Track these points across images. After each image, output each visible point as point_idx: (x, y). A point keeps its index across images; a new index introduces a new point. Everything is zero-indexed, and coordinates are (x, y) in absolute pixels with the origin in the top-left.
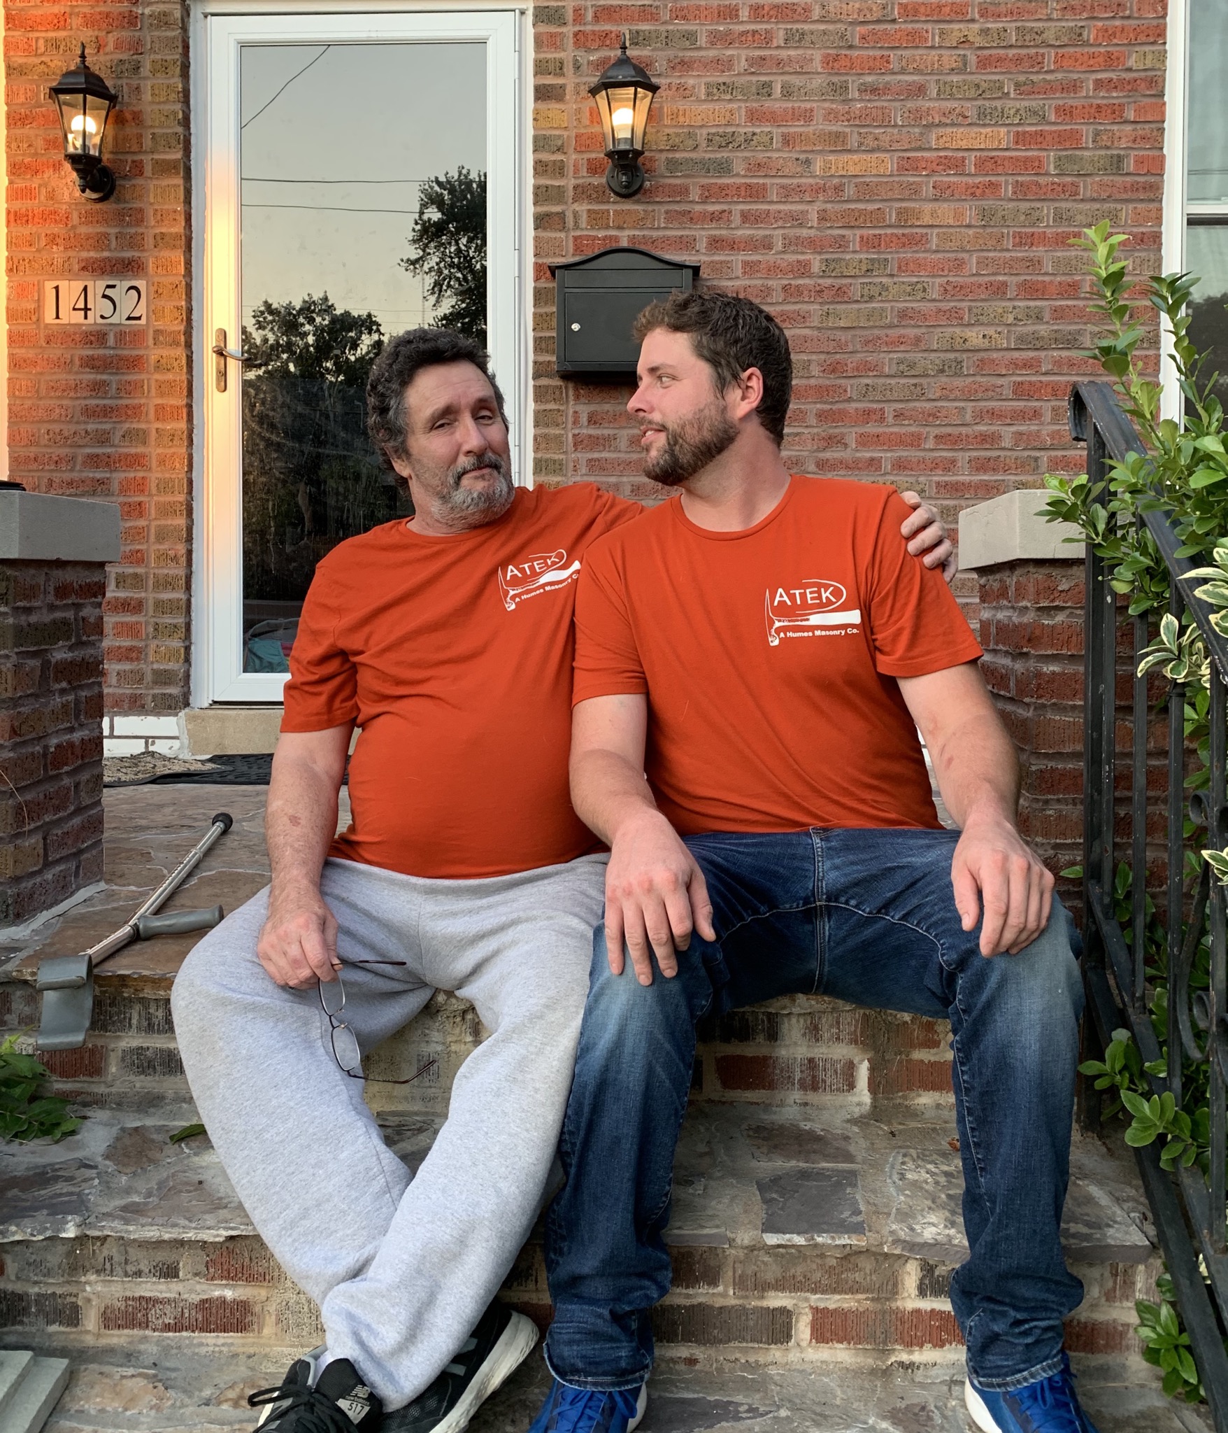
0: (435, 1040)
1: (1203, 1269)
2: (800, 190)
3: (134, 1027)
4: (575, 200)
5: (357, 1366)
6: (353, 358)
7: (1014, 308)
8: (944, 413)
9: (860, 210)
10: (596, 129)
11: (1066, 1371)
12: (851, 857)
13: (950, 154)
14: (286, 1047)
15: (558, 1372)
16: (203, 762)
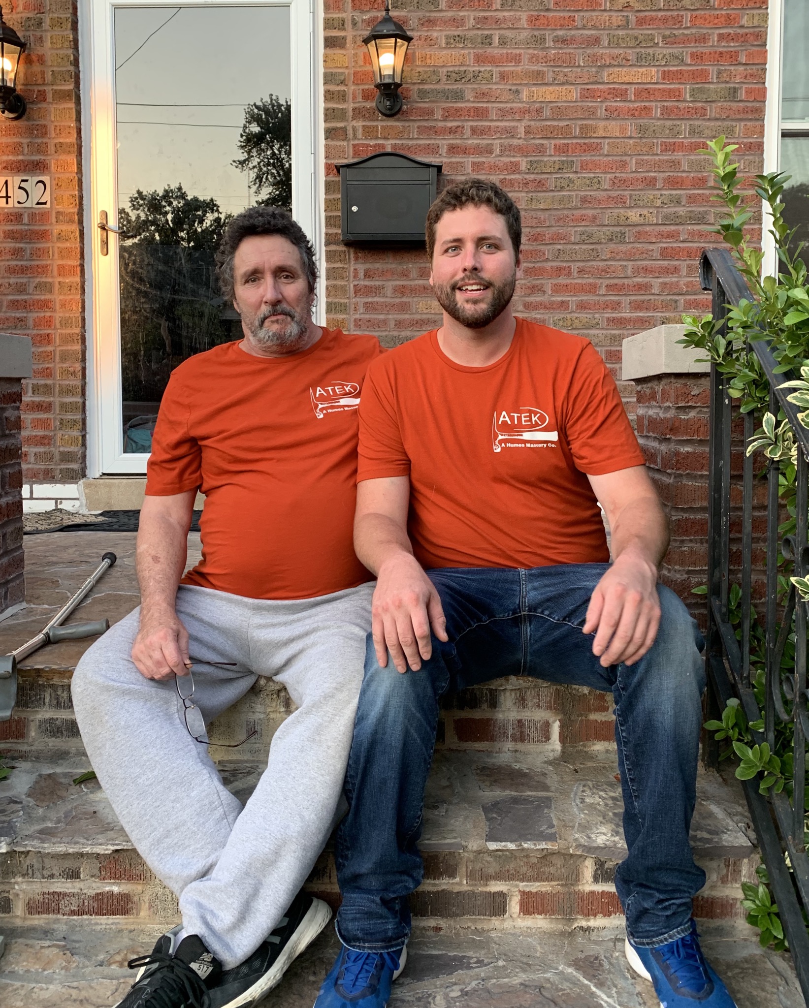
0: (259, 711)
1: (788, 862)
2: (512, 111)
3: (47, 704)
4: (353, 119)
5: (203, 940)
6: (199, 230)
7: (661, 195)
8: (612, 269)
9: (554, 126)
10: (368, 68)
11: (694, 933)
12: (546, 582)
13: (616, 86)
14: (152, 719)
15: (345, 940)
16: (96, 516)
